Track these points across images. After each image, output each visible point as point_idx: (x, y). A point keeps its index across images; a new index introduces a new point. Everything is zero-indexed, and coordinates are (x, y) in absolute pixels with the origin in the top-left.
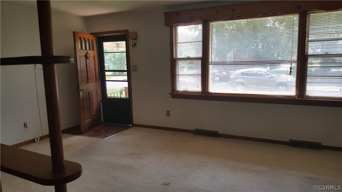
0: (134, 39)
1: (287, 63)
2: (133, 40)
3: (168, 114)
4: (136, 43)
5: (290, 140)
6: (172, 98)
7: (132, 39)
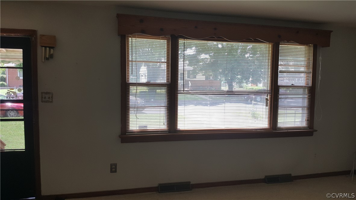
0: (50, 48)
1: (263, 94)
2: (48, 48)
3: (114, 170)
4: (53, 54)
5: (266, 176)
6: (122, 143)
7: (46, 47)
